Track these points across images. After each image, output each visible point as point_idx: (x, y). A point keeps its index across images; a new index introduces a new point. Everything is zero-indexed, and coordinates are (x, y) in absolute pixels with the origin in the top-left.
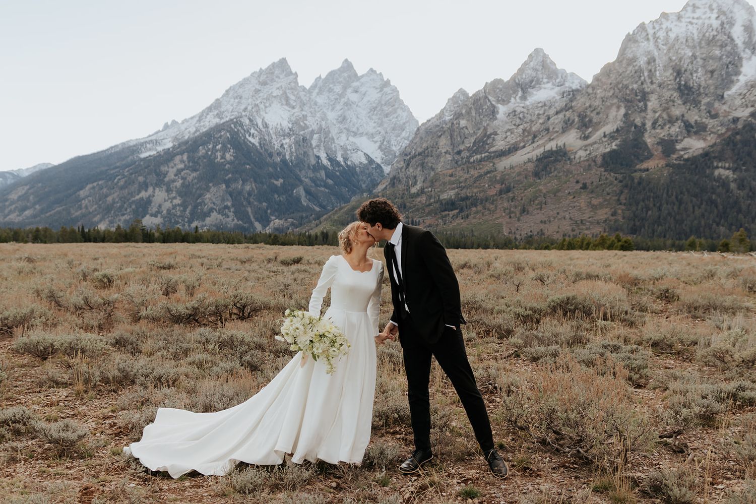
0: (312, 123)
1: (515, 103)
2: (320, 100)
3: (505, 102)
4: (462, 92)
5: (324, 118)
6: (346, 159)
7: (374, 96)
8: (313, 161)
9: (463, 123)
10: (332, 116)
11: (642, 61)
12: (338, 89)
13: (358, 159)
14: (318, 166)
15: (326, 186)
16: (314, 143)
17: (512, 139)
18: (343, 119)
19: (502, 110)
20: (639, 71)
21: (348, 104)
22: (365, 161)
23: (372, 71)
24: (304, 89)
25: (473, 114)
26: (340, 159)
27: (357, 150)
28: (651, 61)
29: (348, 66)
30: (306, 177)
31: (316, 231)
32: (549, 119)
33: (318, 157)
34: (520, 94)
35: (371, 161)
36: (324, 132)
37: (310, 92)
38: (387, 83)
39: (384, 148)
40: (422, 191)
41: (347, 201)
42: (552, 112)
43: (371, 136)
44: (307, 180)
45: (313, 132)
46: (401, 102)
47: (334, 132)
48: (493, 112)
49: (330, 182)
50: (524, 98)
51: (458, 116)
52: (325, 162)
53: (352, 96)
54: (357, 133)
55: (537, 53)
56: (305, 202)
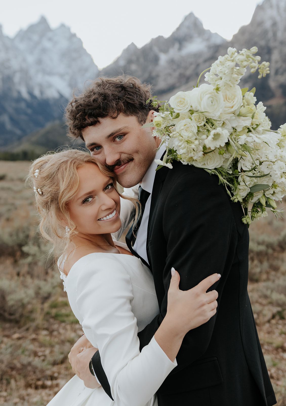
0: (15, 64)
1: (173, 53)
2: (22, 46)
3: (165, 51)
4: (133, 44)
5: (24, 60)
6: (42, 93)
7: (64, 44)
8: (15, 94)
9: (134, 67)
10: (31, 59)
11: (268, 24)
12: (35, 38)
13: (51, 94)
14: (20, 99)
15: (26, 114)
16: (17, 79)
17: (171, 81)
18: (39, 62)
19: (163, 58)
20: (265, 32)
21: (44, 50)
22: (56, 95)
23: (63, 26)
24: (7, 37)
25: (142, 60)
26: (37, 93)
27: (50, 86)
28: (274, 24)
29: (43, 21)
30: (10, 106)
31: (18, 149)
32: (198, 65)
33: (19, 93)
34: (177, 46)
35: (61, 96)
36: (25, 72)
37: (12, 40)
38: (74, 35)
39: (72, 85)
41: (42, 126)
42: (201, 60)
43: (62, 76)
44: (10, 110)
45: (15, 72)
46: (85, 50)
47: (32, 72)
48: (156, 60)
49: (29, 111)
50: (180, 49)
51: (130, 62)
52: (25, 94)
53: (47, 44)
54: (50, 74)
55: (191, 14)
56: (9, 126)
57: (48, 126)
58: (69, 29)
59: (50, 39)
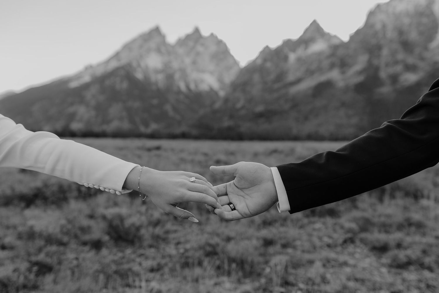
0: (176, 65)
3: (294, 50)
4: (267, 47)
5: (183, 62)
6: (196, 86)
7: (213, 48)
8: (175, 89)
9: (268, 65)
10: (188, 61)
11: (378, 26)
12: (191, 44)
13: (204, 87)
14: (179, 92)
15: (184, 103)
16: (177, 76)
17: (299, 74)
18: (194, 63)
19: (292, 57)
20: (376, 33)
21: (198, 54)
23: (212, 35)
24: (169, 45)
25: (275, 58)
26: (192, 86)
27: (202, 81)
28: (384, 26)
29: (197, 31)
30: (172, 98)
31: (178, 131)
33: (179, 87)
34: (303, 46)
35: (212, 89)
36: (183, 71)
37: (173, 47)
38: (221, 41)
39: (220, 80)
40: (243, 107)
43: (212, 73)
44: (172, 101)
45: (175, 71)
47: (189, 70)
48: (286, 58)
49: (187, 101)
50: (306, 49)
51: (265, 60)
53: (200, 48)
54: (203, 71)
55: (314, 22)
56: (171, 113)
57: (202, 112)
58: (216, 37)
59: (203, 45)
